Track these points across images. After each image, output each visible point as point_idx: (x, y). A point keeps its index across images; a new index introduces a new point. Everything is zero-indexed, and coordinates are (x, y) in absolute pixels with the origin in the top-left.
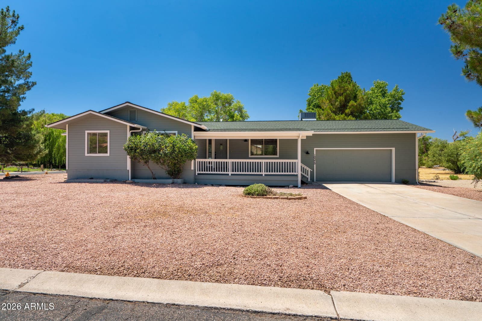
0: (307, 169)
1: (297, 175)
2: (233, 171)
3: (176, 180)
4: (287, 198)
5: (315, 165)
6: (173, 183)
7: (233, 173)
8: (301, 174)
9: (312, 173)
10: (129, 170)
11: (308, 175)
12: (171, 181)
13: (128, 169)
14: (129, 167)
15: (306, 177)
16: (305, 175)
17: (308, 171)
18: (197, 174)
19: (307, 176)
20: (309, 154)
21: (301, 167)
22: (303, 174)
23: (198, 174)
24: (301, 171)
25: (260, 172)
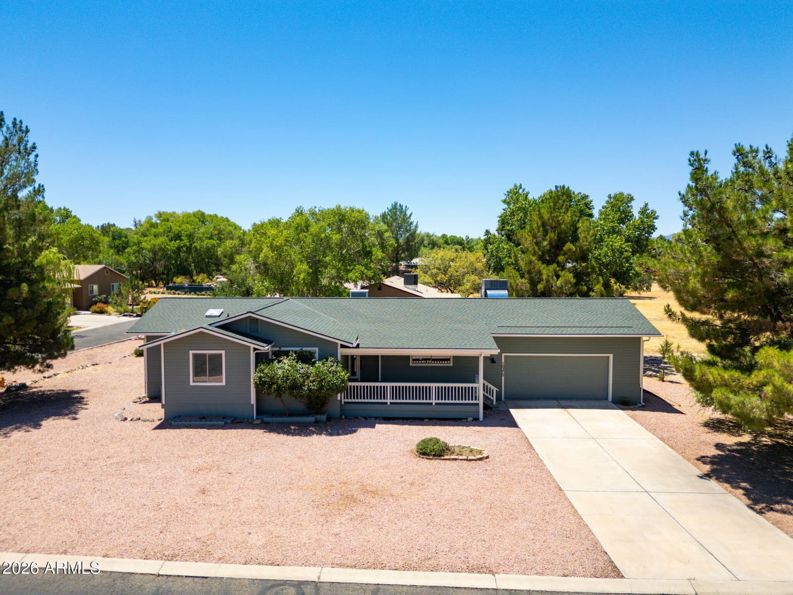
0: (492, 387)
1: (477, 404)
2: (393, 399)
3: (318, 417)
4: (467, 460)
5: (503, 378)
6: (316, 422)
7: (392, 401)
8: (484, 395)
9: (499, 395)
10: (253, 405)
11: (493, 396)
12: (312, 419)
13: (252, 403)
14: (253, 401)
15: (490, 399)
16: (489, 396)
17: (493, 390)
18: (343, 403)
19: (492, 398)
20: (495, 362)
21: (484, 384)
22: (486, 394)
23: (345, 402)
24: (484, 390)
25: (430, 399)
